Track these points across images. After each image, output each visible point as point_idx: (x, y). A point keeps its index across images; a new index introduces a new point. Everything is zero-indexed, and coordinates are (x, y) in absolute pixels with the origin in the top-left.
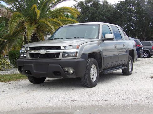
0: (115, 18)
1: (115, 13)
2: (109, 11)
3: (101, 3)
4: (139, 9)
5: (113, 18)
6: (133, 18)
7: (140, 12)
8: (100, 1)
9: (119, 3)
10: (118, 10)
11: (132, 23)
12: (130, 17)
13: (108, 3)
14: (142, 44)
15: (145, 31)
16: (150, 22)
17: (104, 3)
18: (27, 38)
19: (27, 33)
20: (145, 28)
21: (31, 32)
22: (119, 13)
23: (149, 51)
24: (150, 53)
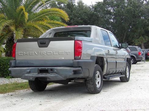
0: (91, 21)
1: (92, 15)
2: (85, 12)
3: (76, 4)
4: (119, 11)
5: (89, 20)
6: (112, 21)
7: (120, 14)
8: (75, 2)
9: (96, 4)
10: (95, 11)
11: (111, 26)
12: (108, 20)
13: (83, 4)
14: (129, 50)
15: (125, 35)
16: (130, 25)
17: (79, 3)
19: (16, 38)
20: (125, 32)
21: (19, 37)
22: (96, 15)
23: (135, 57)
24: (136, 59)
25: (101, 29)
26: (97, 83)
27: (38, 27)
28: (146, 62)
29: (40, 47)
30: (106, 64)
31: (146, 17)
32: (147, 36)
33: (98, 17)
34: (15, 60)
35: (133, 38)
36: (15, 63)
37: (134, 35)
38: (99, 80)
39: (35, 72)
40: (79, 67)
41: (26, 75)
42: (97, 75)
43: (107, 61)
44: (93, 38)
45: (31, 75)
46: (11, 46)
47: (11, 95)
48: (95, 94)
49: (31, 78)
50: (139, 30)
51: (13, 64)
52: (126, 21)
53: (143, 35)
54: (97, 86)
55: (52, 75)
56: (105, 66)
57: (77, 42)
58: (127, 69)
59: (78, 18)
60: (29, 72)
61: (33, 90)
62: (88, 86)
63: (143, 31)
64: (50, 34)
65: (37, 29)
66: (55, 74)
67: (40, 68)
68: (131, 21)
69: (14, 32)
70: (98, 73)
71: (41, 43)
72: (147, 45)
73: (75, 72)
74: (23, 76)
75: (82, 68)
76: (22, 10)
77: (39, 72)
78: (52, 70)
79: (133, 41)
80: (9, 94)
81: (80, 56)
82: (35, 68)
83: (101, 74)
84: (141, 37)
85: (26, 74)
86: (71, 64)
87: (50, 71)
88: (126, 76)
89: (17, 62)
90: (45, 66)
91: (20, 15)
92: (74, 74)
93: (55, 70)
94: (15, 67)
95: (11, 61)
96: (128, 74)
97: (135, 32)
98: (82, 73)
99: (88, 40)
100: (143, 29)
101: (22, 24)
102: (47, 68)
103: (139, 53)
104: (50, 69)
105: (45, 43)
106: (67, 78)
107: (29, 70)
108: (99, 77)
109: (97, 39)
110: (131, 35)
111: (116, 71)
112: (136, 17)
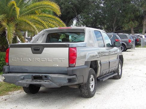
6: (102, 5)
11: (101, 11)
12: (99, 5)
14: (120, 39)
15: (115, 20)
18: (9, 40)
19: (8, 35)
20: (115, 17)
21: (11, 34)
23: (126, 44)
24: (126, 46)
25: (95, 31)
26: (91, 87)
27: (30, 23)
28: (135, 48)
29: (33, 53)
30: (100, 66)
31: (136, 3)
32: (137, 21)
33: (88, 2)
34: (8, 65)
35: (123, 23)
36: (9, 68)
37: (124, 20)
38: (92, 83)
39: (29, 79)
40: (74, 75)
41: (20, 82)
42: (91, 79)
43: (100, 64)
44: (87, 42)
45: (25, 82)
46: (3, 40)
47: (5, 100)
48: (88, 98)
49: (25, 85)
50: (129, 16)
51: (6, 70)
52: (116, 6)
53: (133, 20)
54: (91, 90)
55: (46, 83)
56: (99, 68)
57: (71, 49)
58: (120, 65)
59: (69, 3)
60: (23, 78)
61: (26, 92)
62: (82, 91)
63: (133, 16)
64: (43, 35)
65: (29, 24)
66: (49, 81)
67: (34, 74)
68: (121, 6)
69: (6, 29)
70: (92, 76)
71: (35, 50)
72: (137, 30)
73: (70, 80)
74: (17, 82)
75: (76, 75)
76: (13, 5)
77: (33, 78)
78: (46, 77)
79: (123, 26)
80: (2, 98)
81: (74, 64)
82: (29, 75)
83: (94, 77)
84: (131, 22)
85: (20, 80)
86: (66, 71)
87: (44, 78)
88: (118, 73)
89: (11, 67)
90: (39, 72)
91: (12, 10)
92: (68, 82)
93: (50, 78)
94: (9, 73)
95: (5, 67)
96: (120, 70)
97: (125, 17)
98: (76, 81)
99: (82, 45)
100: (132, 14)
101: (14, 18)
102: (41, 75)
103: (130, 41)
104: (44, 76)
105: (39, 50)
106: (62, 86)
107: (23, 77)
108: (92, 81)
109: (91, 42)
110: (121, 20)
111: (109, 71)
112: (126, 2)
